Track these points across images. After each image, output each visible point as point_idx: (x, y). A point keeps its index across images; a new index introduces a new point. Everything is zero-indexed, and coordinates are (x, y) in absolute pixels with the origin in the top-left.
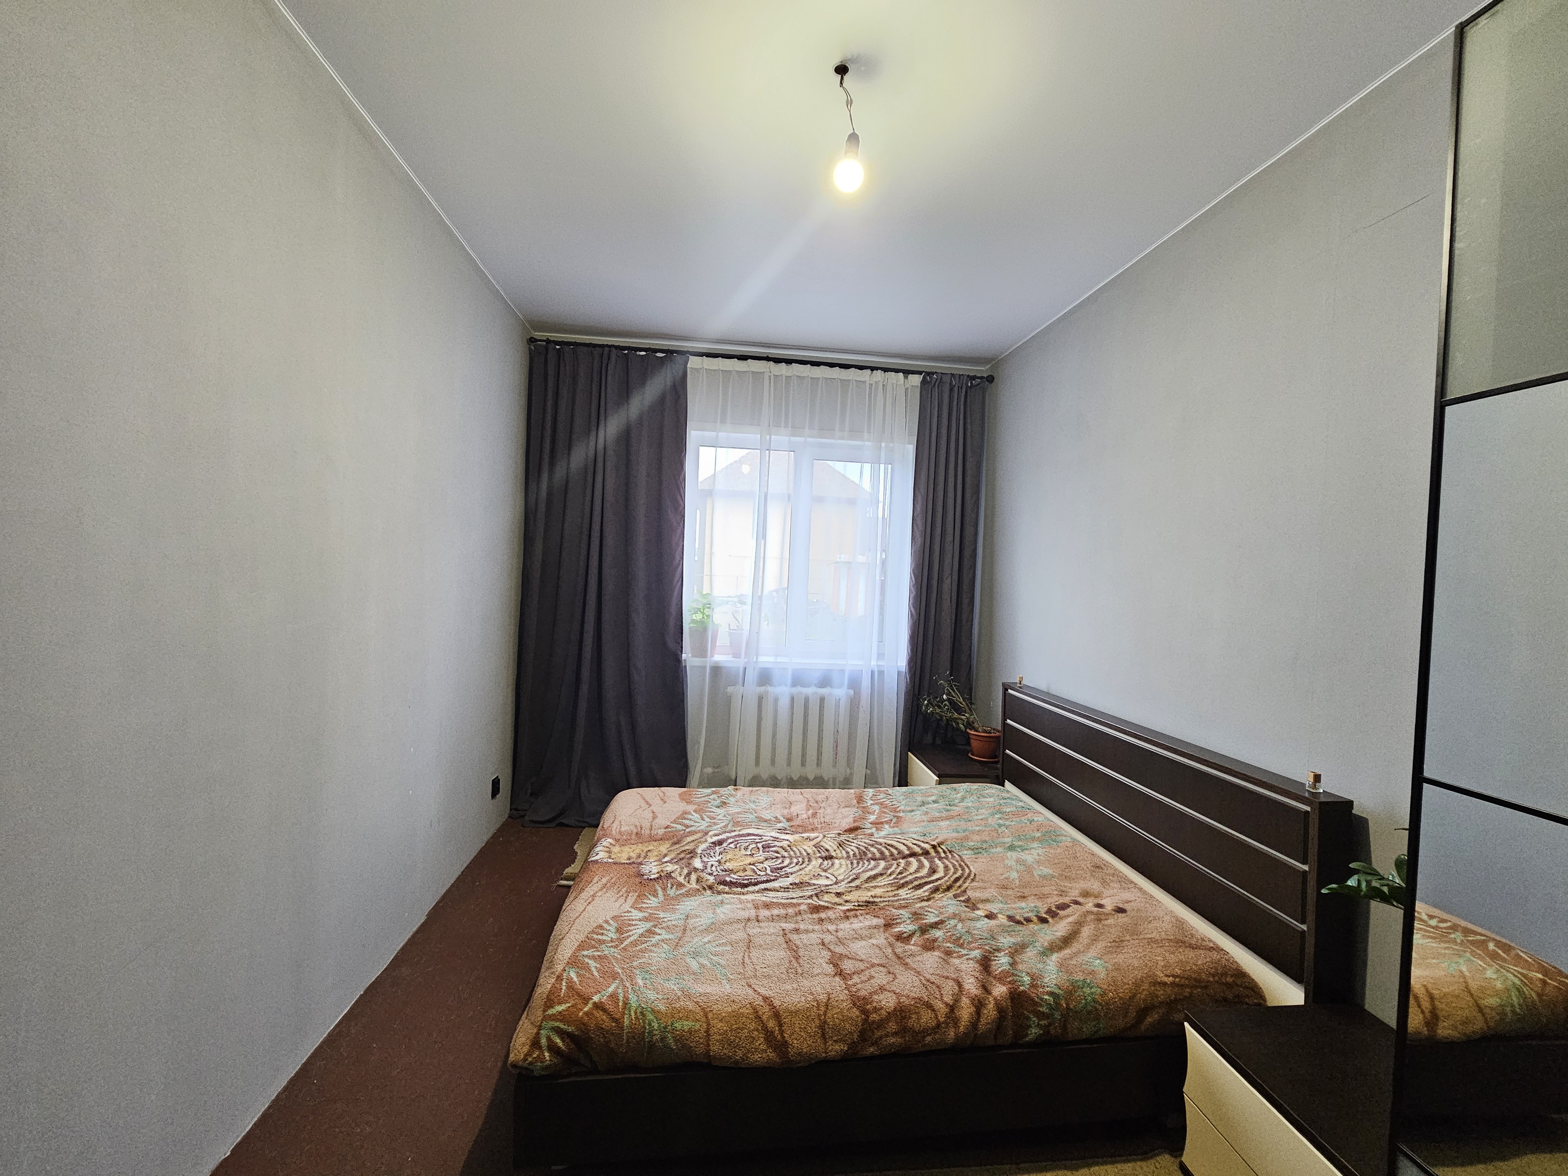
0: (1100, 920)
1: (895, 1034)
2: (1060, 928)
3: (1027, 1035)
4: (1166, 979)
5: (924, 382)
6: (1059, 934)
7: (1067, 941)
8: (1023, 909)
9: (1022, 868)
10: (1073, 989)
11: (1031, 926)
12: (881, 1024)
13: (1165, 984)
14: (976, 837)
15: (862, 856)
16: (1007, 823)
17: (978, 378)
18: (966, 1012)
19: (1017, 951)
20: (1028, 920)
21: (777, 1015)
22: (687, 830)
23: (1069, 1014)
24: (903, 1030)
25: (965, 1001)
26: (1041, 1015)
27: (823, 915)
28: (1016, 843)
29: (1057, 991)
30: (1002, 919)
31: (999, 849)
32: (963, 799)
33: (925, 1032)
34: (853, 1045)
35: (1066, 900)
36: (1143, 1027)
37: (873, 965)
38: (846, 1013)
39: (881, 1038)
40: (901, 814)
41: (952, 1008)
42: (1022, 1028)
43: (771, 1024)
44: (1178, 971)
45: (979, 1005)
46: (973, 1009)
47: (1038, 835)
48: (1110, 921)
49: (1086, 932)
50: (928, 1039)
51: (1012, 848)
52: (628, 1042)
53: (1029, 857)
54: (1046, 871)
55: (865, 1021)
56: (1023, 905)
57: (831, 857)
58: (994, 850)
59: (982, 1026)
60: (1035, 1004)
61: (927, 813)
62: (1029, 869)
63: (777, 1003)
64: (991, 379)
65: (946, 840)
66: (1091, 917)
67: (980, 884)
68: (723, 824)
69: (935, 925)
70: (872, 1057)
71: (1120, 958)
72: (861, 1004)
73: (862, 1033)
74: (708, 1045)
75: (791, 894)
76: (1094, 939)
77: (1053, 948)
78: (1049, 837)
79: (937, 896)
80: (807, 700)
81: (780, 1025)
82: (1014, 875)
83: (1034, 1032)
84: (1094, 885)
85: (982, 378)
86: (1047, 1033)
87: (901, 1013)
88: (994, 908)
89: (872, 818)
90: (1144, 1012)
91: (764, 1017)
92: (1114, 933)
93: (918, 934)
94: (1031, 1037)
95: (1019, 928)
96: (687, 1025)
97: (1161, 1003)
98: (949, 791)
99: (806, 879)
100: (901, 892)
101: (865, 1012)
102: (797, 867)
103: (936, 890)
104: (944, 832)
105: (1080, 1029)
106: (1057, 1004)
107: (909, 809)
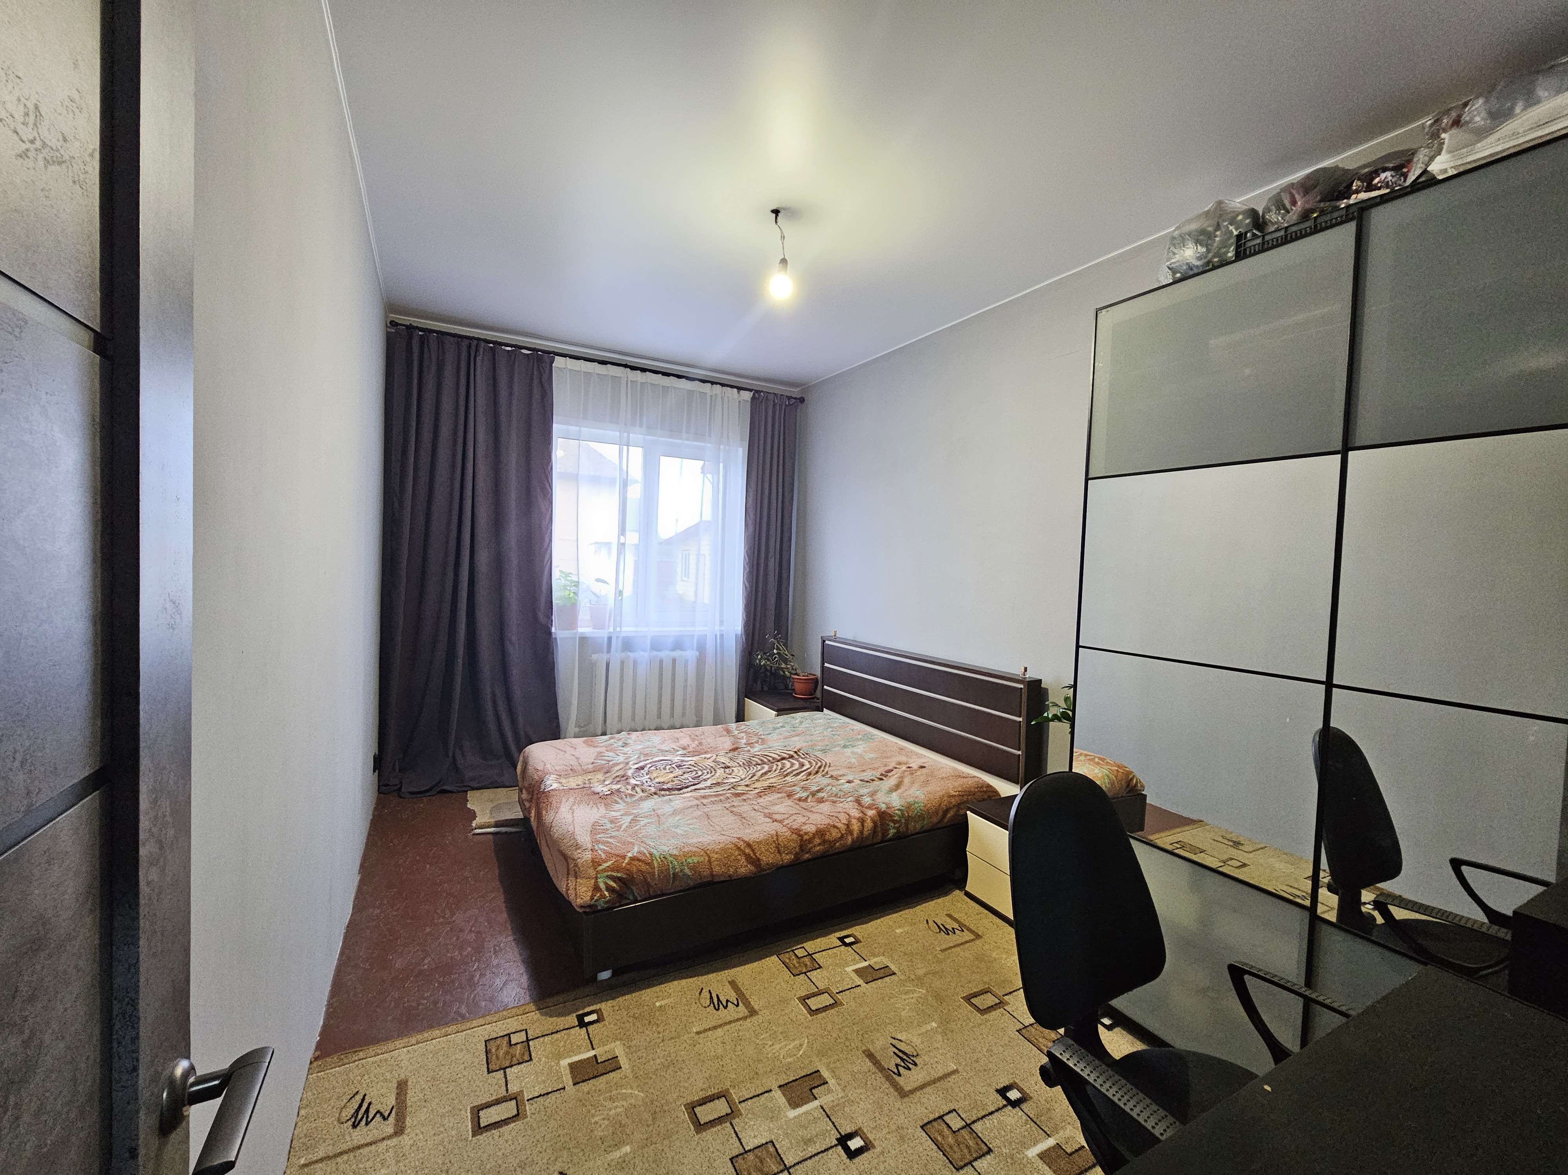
0: (913, 774)
1: (819, 844)
2: (892, 781)
3: (888, 835)
4: (954, 793)
5: (753, 398)
6: (893, 784)
7: (898, 786)
8: (868, 775)
9: (857, 756)
10: (909, 806)
11: (875, 782)
12: (810, 841)
13: (955, 796)
14: (820, 744)
15: (749, 764)
16: (838, 733)
17: (794, 398)
18: (856, 827)
19: (872, 794)
20: (873, 780)
21: (749, 845)
22: (611, 763)
23: (908, 819)
24: (824, 842)
25: (854, 821)
26: (895, 822)
27: (744, 797)
28: (848, 744)
29: (902, 808)
30: (857, 782)
31: (838, 748)
32: (801, 722)
33: (836, 841)
34: (796, 855)
35: (890, 768)
36: (946, 820)
37: (792, 815)
38: (789, 837)
39: (811, 848)
40: (763, 737)
41: (848, 825)
42: (885, 831)
43: (747, 851)
44: (960, 789)
45: (862, 821)
46: (859, 824)
47: (859, 737)
48: (918, 773)
49: (907, 781)
50: (838, 844)
51: (845, 746)
52: (659, 876)
53: (859, 750)
54: (872, 756)
55: (802, 840)
56: (866, 774)
57: (729, 767)
58: (835, 749)
59: (866, 833)
60: (891, 816)
61: (781, 734)
62: (861, 756)
63: (746, 839)
64: (802, 400)
65: (802, 748)
66: (906, 773)
67: (835, 768)
68: (636, 757)
69: (819, 791)
70: (809, 860)
71: (929, 789)
72: (797, 832)
73: (801, 846)
74: (712, 868)
75: (715, 789)
76: (913, 783)
77: (891, 790)
78: (867, 738)
79: (811, 777)
80: (661, 661)
81: (753, 850)
82: (853, 760)
83: (892, 832)
84: (903, 759)
85: (795, 398)
86: (898, 832)
87: (820, 833)
88: (850, 778)
89: (744, 741)
90: (946, 811)
91: (742, 848)
92: (923, 778)
93: (810, 797)
94: (890, 835)
95: (868, 784)
96: (696, 860)
97: (954, 806)
98: (789, 719)
99: (719, 781)
100: (786, 778)
101: (801, 836)
102: (709, 775)
103: (810, 774)
104: (797, 743)
105: (914, 827)
106: (903, 814)
107: (767, 733)
